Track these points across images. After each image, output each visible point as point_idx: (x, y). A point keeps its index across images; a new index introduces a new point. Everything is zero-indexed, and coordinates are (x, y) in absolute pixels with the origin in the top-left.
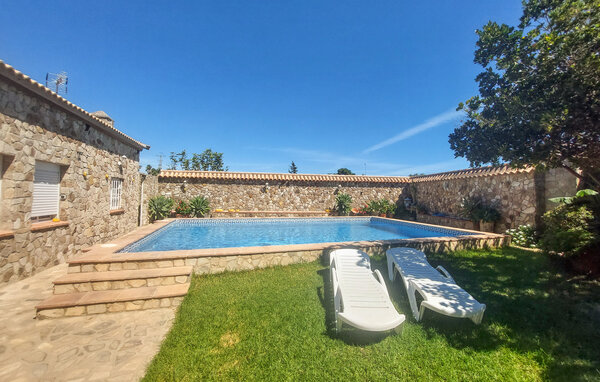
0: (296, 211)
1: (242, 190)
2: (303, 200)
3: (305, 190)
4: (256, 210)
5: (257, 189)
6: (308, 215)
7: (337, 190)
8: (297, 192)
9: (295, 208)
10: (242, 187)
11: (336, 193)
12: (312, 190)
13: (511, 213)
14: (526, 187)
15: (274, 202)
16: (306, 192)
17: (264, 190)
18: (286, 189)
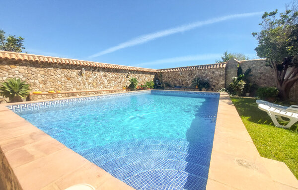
0: (105, 89)
1: (59, 73)
2: (109, 82)
3: (110, 75)
4: (75, 90)
5: (74, 73)
6: (115, 91)
7: (128, 75)
8: (105, 76)
9: (105, 87)
10: (59, 71)
11: (127, 77)
12: (115, 75)
13: (214, 84)
14: (221, 74)
15: (89, 84)
16: (111, 76)
17: (81, 74)
18: (97, 74)
